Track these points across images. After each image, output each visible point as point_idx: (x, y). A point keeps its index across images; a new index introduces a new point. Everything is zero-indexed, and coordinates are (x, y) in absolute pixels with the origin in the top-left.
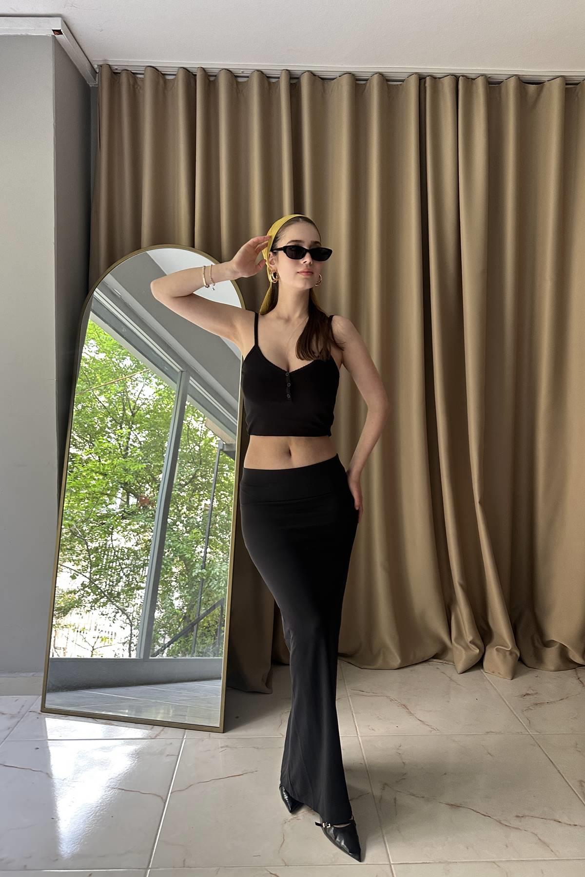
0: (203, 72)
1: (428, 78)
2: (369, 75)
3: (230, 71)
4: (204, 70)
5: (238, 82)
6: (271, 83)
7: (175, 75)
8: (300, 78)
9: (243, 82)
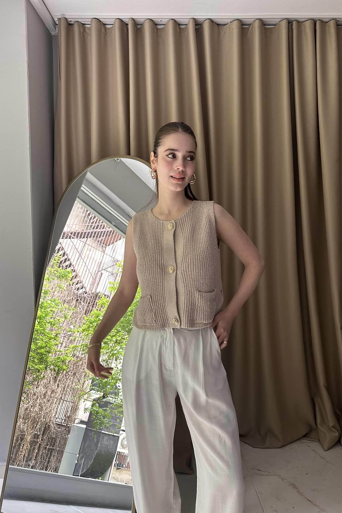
0: (133, 22)
1: (294, 23)
2: (252, 20)
3: (152, 20)
4: (134, 20)
5: (158, 28)
6: (182, 29)
7: (113, 25)
8: (202, 24)
9: (161, 28)
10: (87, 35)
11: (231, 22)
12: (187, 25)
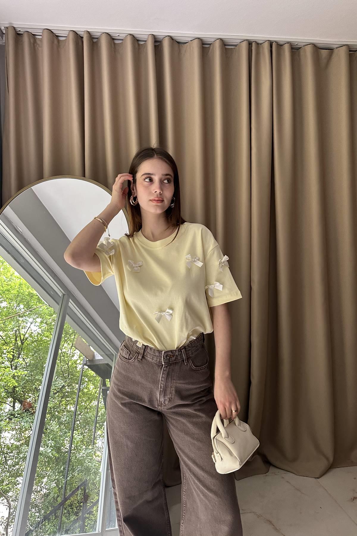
0: (89, 34)
1: (254, 44)
2: (213, 40)
3: (109, 34)
4: (89, 33)
5: (115, 43)
6: (140, 45)
7: (66, 37)
8: (162, 41)
9: (118, 43)
10: (38, 46)
11: (191, 41)
12: (146, 41)
